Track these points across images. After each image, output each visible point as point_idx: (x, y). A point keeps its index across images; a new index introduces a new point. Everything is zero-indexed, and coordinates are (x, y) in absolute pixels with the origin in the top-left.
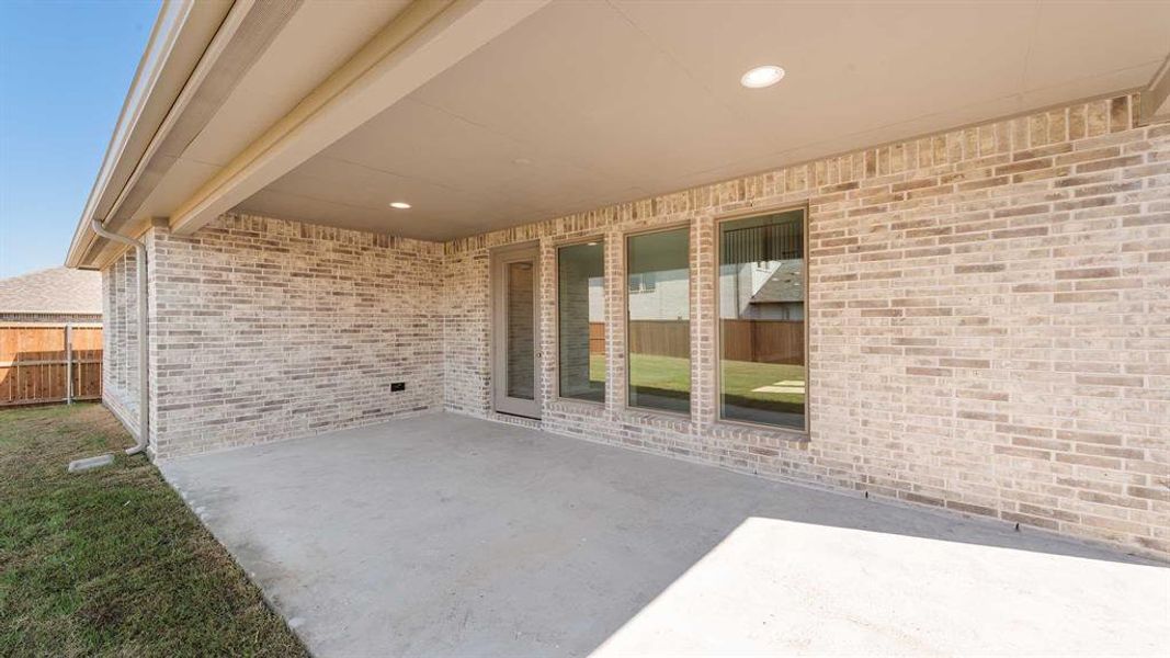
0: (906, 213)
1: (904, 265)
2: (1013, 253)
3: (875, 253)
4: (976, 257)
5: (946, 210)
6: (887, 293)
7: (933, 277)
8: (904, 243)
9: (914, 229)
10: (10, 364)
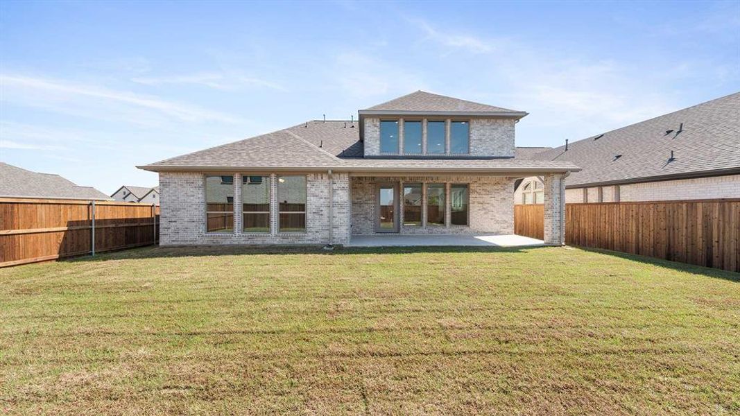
0: (484, 188)
1: (484, 196)
2: (496, 195)
3: (479, 194)
4: (492, 196)
5: (489, 188)
6: (481, 200)
7: (487, 198)
8: (483, 192)
9: (485, 190)
10: (66, 228)
